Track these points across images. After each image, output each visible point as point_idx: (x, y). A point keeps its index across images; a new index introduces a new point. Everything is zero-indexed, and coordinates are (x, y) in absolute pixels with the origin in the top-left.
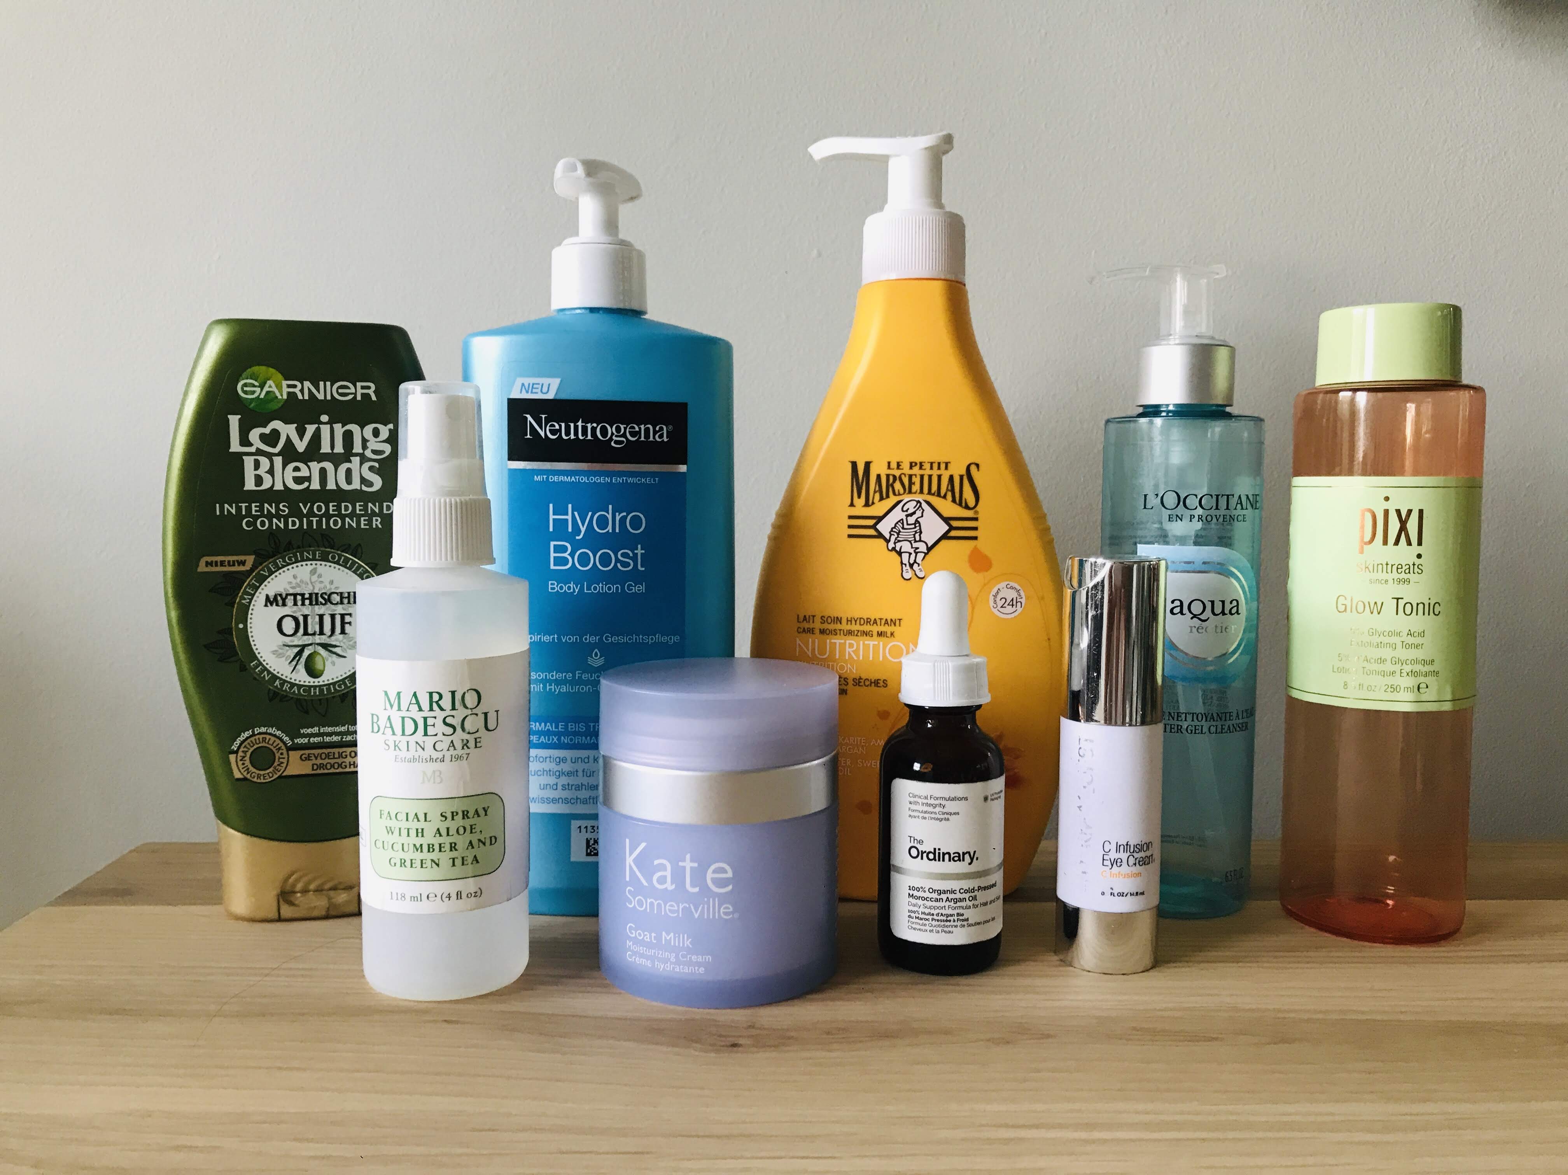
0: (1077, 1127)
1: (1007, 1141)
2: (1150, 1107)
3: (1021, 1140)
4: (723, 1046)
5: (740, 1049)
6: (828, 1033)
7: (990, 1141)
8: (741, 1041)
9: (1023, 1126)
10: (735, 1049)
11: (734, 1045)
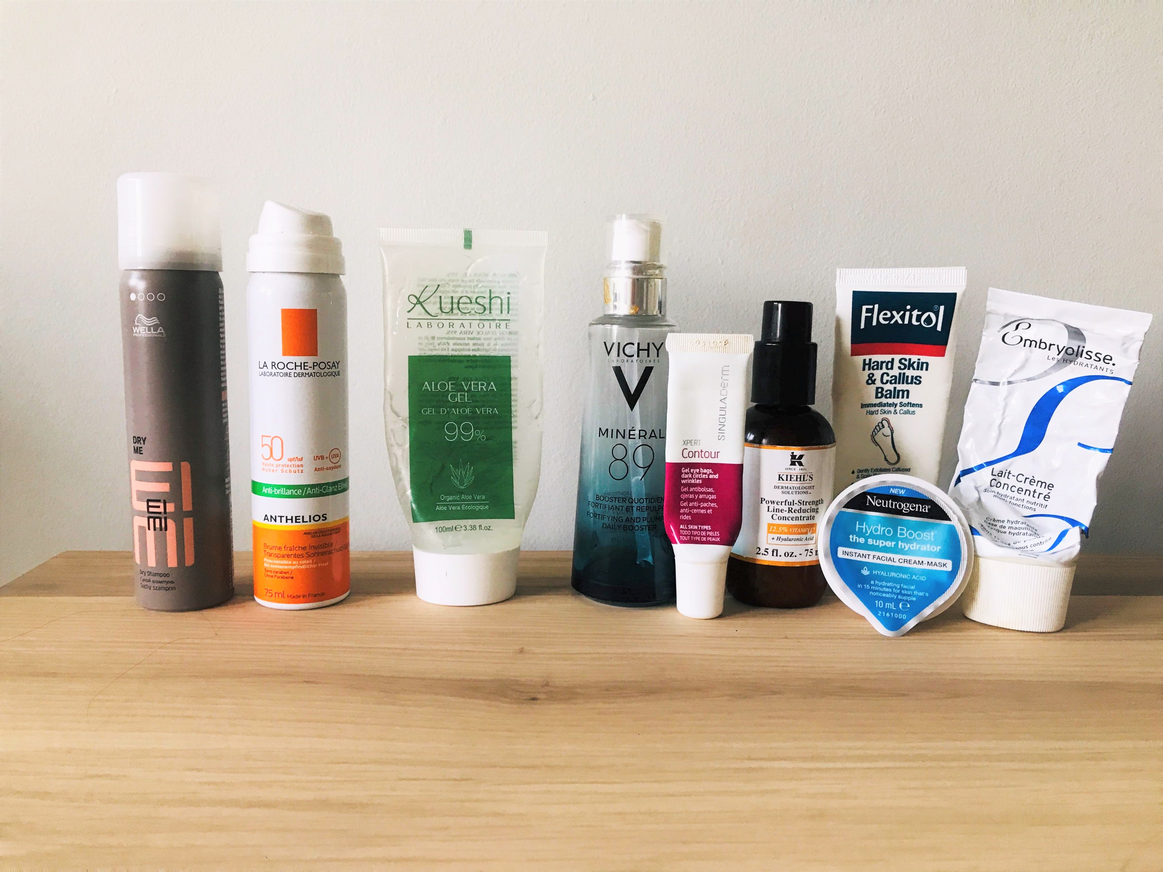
0: (804, 759)
1: (750, 770)
2: (860, 744)
3: (762, 769)
4: (525, 700)
5: (538, 701)
6: (607, 690)
7: (737, 770)
8: (539, 696)
9: (762, 759)
10: (535, 701)
11: (534, 699)
